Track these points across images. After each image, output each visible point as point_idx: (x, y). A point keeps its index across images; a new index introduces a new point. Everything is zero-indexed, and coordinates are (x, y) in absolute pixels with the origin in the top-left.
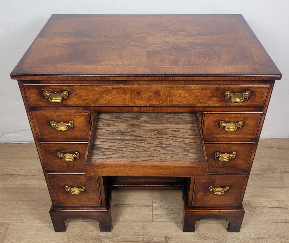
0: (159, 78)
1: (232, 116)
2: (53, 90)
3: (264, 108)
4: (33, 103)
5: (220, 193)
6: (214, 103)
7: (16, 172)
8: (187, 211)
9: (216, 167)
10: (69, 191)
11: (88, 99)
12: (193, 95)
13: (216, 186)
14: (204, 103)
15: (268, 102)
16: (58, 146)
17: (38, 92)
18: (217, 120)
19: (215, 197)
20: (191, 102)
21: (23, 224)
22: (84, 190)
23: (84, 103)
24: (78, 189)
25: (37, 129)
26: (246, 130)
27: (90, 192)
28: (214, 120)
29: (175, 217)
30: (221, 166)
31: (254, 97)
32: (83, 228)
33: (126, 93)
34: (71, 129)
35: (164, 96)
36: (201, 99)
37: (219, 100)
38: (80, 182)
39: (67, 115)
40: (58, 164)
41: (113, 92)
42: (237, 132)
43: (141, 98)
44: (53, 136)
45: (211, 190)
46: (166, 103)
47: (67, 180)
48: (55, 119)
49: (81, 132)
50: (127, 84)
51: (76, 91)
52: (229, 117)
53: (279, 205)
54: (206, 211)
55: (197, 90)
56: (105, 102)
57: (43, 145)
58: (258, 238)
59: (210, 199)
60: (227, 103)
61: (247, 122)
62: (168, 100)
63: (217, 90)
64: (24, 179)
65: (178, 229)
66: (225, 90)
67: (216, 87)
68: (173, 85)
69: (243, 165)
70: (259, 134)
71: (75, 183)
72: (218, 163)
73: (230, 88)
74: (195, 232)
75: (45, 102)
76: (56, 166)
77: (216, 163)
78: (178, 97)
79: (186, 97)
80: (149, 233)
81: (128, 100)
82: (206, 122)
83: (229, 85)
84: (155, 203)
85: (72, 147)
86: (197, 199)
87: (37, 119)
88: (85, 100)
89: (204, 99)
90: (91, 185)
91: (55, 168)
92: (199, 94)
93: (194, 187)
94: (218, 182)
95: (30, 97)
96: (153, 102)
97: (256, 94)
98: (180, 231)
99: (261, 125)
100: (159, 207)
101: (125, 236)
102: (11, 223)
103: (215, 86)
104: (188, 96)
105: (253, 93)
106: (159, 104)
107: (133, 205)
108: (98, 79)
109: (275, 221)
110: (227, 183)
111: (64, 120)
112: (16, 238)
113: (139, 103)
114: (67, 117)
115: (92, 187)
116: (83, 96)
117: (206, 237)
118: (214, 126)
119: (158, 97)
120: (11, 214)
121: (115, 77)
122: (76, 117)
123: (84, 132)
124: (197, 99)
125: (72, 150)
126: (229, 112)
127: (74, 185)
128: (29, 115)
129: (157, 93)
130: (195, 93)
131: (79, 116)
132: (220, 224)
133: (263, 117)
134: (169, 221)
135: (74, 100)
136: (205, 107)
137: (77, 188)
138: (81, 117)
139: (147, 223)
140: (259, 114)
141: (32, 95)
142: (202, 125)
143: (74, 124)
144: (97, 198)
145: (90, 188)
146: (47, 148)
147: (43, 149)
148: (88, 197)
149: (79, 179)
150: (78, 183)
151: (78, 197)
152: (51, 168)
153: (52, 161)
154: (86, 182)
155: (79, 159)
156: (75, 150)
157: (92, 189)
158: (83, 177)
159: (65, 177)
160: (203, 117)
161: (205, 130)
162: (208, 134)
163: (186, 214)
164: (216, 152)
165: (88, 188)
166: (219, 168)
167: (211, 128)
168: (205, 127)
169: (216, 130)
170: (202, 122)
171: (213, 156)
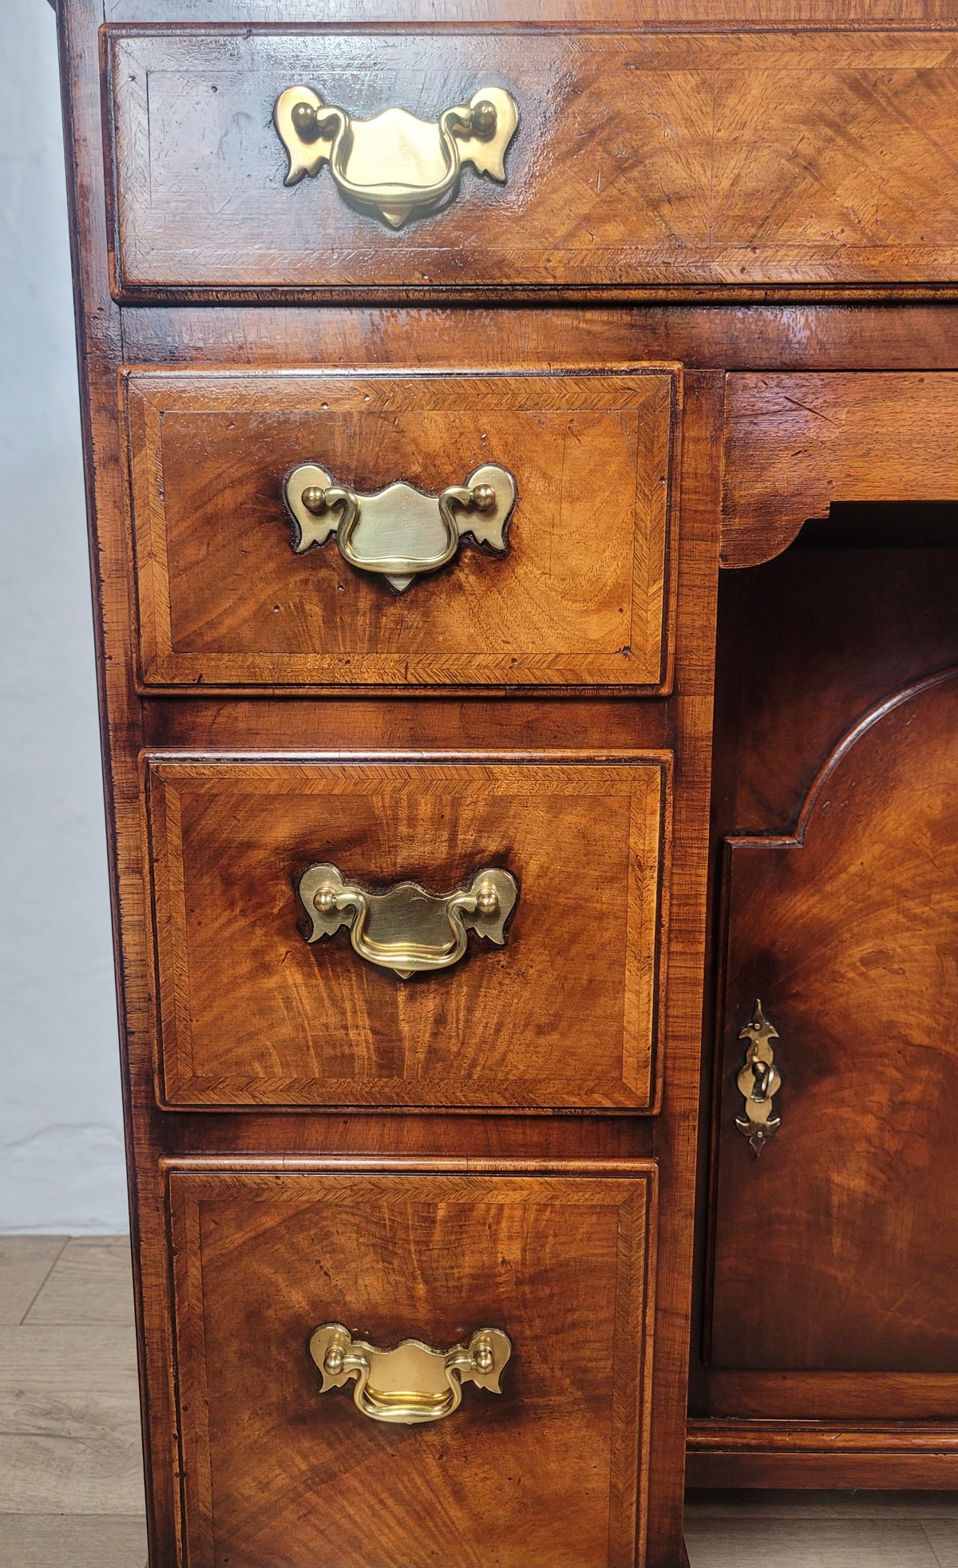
10: (354, 1379)
11: (697, 195)
16: (321, 787)
22: (494, 1386)
23: (648, 233)
24: (443, 1358)
25: (155, 580)
27: (556, 1399)
34: (479, 569)
38: (469, 1263)
40: (287, 1029)
47: (348, 1241)
49: (573, 611)
51: (598, 94)
57: (181, 784)
71: (422, 1288)
76: (262, 1056)
85: (456, 804)
87: (166, 448)
88: (665, 208)
90: (578, 1315)
91: (253, 1079)
114: (464, 420)
115: (578, 1334)
116: (657, 150)
123: (603, 606)
125: (453, 839)
127: (406, 1312)
128: (101, 408)
131: (579, 403)
137: (433, 1345)
138: (595, 426)
143: (515, 504)
144: (613, 1486)
145: (559, 1353)
146: (208, 823)
147: (175, 837)
148: (528, 1482)
149: (464, 1236)
150: (451, 1284)
151: (422, 1475)
152: (210, 1085)
153: (235, 983)
154: (529, 1271)
155: (503, 959)
156: (483, 843)
157: (583, 1359)
158: (512, 1206)
159: (328, 1205)
165: (535, 1358)
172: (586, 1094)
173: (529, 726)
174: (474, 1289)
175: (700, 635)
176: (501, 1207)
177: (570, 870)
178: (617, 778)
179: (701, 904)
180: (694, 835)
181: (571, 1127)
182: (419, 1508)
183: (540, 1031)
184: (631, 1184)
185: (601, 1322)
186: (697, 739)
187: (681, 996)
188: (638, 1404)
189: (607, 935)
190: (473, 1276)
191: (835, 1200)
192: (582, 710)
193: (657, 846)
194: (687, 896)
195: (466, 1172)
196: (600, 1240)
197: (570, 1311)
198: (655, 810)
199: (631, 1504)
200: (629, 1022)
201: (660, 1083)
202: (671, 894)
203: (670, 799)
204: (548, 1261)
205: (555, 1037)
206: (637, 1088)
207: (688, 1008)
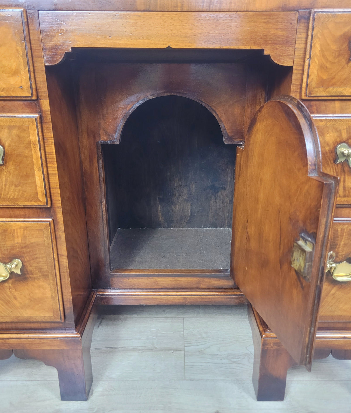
8: (267, 337)
13: (339, 257)
18: (344, 35)
19: (334, 294)
22: (19, 273)
24: (4, 265)
27: (35, 276)
38: (8, 244)
49: (5, 76)
65: (245, 394)
72: (344, 181)
74: (285, 401)
80: (178, 403)
82: (317, 40)
94: (343, 242)
98: (249, 399)
115: (38, 260)
118: (339, 55)
123: (13, 75)
142: (308, 53)
144: (52, 296)
145: (34, 265)
148: (31, 295)
149: (6, 237)
150: (5, 248)
151: (6, 294)
154: (24, 245)
155: (4, 168)
157: (40, 266)
158: (17, 230)
160: (311, 25)
161: (314, 70)
162: (322, 83)
163: (264, 344)
164: (341, 143)
165: (28, 266)
166: (346, 199)
167: (330, 61)
168: (316, 59)
169: (343, 68)
170: (306, 44)
171: (331, 159)
172: (30, 202)
173: (3, 107)
174: (11, 250)
175: (42, 83)
176: (14, 230)
177: (16, 145)
178: (24, 121)
179: (54, 154)
180: (49, 136)
181: (31, 210)
182: (6, 301)
183: (16, 186)
184: (45, 224)
185: (43, 257)
186: (46, 111)
187: (53, 178)
188: (55, 276)
189: (29, 162)
190: (10, 247)
192: (16, 103)
193: (37, 139)
194: (50, 152)
195: (5, 221)
196: (40, 237)
197: (35, 254)
198: (35, 130)
199: (57, 300)
200: (38, 184)
201: (49, 199)
202: (45, 152)
203: (39, 127)
204: (28, 243)
205: (20, 187)
206: (42, 201)
207: (55, 181)
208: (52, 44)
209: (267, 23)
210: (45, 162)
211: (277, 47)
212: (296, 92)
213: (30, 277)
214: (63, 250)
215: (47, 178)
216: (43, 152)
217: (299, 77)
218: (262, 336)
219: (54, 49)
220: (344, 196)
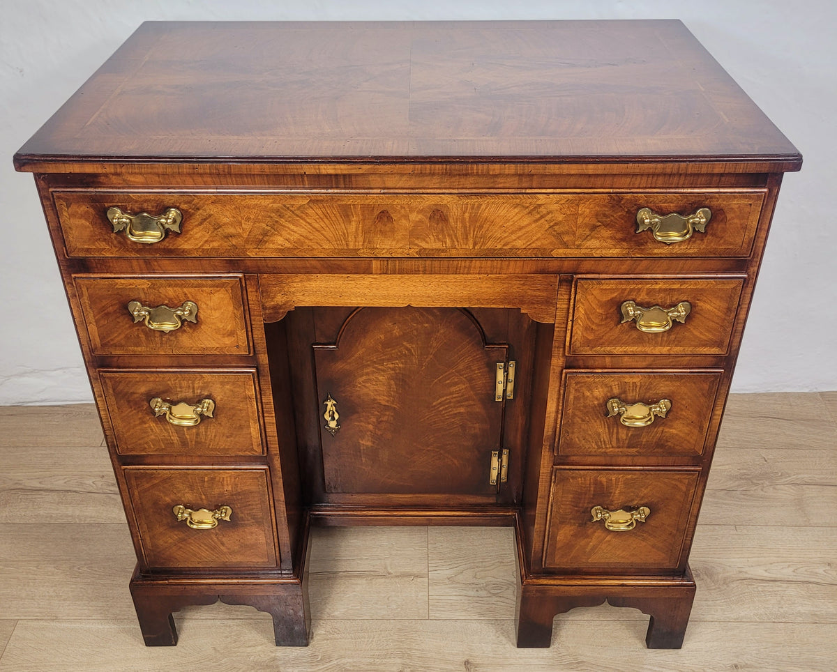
0: (445, 166)
1: (658, 287)
2: (136, 207)
3: (751, 261)
4: (79, 245)
5: (623, 528)
6: (603, 246)
7: (40, 483)
8: (529, 584)
9: (613, 447)
10: (187, 519)
11: (239, 235)
12: (543, 220)
13: (612, 505)
14: (574, 245)
15: (763, 244)
16: (152, 379)
17: (94, 213)
18: (613, 298)
19: (609, 541)
20: (539, 243)
21: (53, 624)
22: (227, 519)
23: (226, 245)
24: (212, 513)
25: (93, 328)
26: (698, 331)
27: (246, 522)
28: (605, 299)
29: (494, 606)
30: (627, 442)
31: (721, 225)
32: (227, 637)
33: (347, 216)
34: (190, 327)
35: (459, 225)
36: (567, 233)
37: (619, 236)
38: (216, 491)
39: (176, 285)
40: (153, 437)
41: (310, 211)
42: (673, 337)
43: (393, 231)
44: (139, 349)
45: (597, 516)
46: (464, 246)
47: (180, 486)
48: (142, 296)
49: (219, 337)
50: (352, 188)
51: (205, 210)
52: (648, 289)
53: (795, 574)
54: (584, 582)
55: (556, 207)
56: (288, 245)
57: (110, 378)
58: (736, 666)
59: (595, 547)
60: (642, 244)
61: (700, 304)
62: (472, 235)
63: (613, 207)
64: (62, 503)
65: (503, 638)
66: (636, 205)
67: (611, 197)
68: (484, 191)
69: (691, 441)
70: (735, 344)
71: (203, 497)
72: (617, 433)
73: (652, 199)
74: (551, 648)
75: (115, 242)
76: (147, 443)
77: (611, 434)
78: (501, 226)
79: (523, 227)
80: (420, 650)
81: (355, 238)
82: (581, 305)
83: (647, 190)
84: (437, 568)
85: (193, 383)
86: (558, 546)
87: (90, 296)
88: (230, 238)
89: (574, 233)
90: (250, 503)
91: (145, 448)
92: (561, 218)
93: (549, 510)
94: (618, 491)
95: (70, 228)
96: (427, 242)
97: (728, 218)
98: (507, 646)
99: (742, 316)
100: (449, 579)
101: (347, 660)
102: (20, 622)
103: (607, 193)
104: (530, 224)
105: (717, 215)
106: (443, 251)
107: (372, 573)
108: (267, 171)
109: (784, 620)
110: (643, 497)
111: (170, 299)
112: (34, 664)
113: (388, 247)
114: (178, 290)
115: (251, 507)
116: (225, 224)
117: (582, 662)
118: (606, 318)
119: (442, 227)
120: (22, 599)
121: (316, 166)
122: (205, 289)
123: (229, 335)
124: (555, 233)
125: (193, 392)
126: (649, 276)
127: (200, 502)
128: (68, 283)
129: (439, 215)
130: (550, 216)
131: (213, 286)
132: (623, 627)
133: (749, 290)
134: (476, 618)
135: (196, 239)
136: (581, 260)
137: (209, 510)
138: (218, 291)
139: (412, 622)
140: (738, 280)
141: (77, 223)
142: (571, 315)
143: (198, 311)
144: (267, 542)
145: (246, 512)
146: (120, 387)
147: (111, 391)
148: (242, 541)
149: (214, 485)
150: (212, 496)
151: (211, 539)
152: (132, 450)
153: (135, 426)
154: (234, 493)
155: (214, 420)
156: (203, 393)
157: (253, 513)
158: (227, 477)
159: (173, 478)
160: (573, 290)
161: (579, 332)
162: (588, 343)
163: (524, 592)
164: (613, 398)
165: (239, 513)
166: (620, 450)
167: (596, 324)
168: (579, 321)
169: (611, 329)
170: (569, 305)
171: (601, 412)
172: (244, 452)
173: (213, 361)
174: (219, 497)
175: (261, 340)
176: (223, 478)
177: (229, 399)
178: (240, 377)
179: (271, 405)
180: (267, 388)
182: (211, 547)
183: (227, 437)
184: (260, 472)
185: (257, 504)
186: (264, 365)
188: (271, 524)
189: (243, 415)
190: (218, 494)
191: (362, 448)
193: (254, 393)
194: (267, 402)
195: (212, 470)
196: (253, 486)
197: (247, 502)
198: (252, 385)
200: (253, 434)
201: (265, 449)
202: (262, 403)
203: (257, 381)
204: (239, 491)
205: (232, 439)
206: (258, 450)
207: (272, 429)
208: (272, 303)
209: (524, 285)
210: (262, 413)
211: (536, 306)
212: (558, 347)
213: (242, 524)
214: (281, 496)
215: (263, 429)
216: (260, 404)
217: (562, 334)
218: (522, 583)
219: (276, 308)
220: (619, 447)
